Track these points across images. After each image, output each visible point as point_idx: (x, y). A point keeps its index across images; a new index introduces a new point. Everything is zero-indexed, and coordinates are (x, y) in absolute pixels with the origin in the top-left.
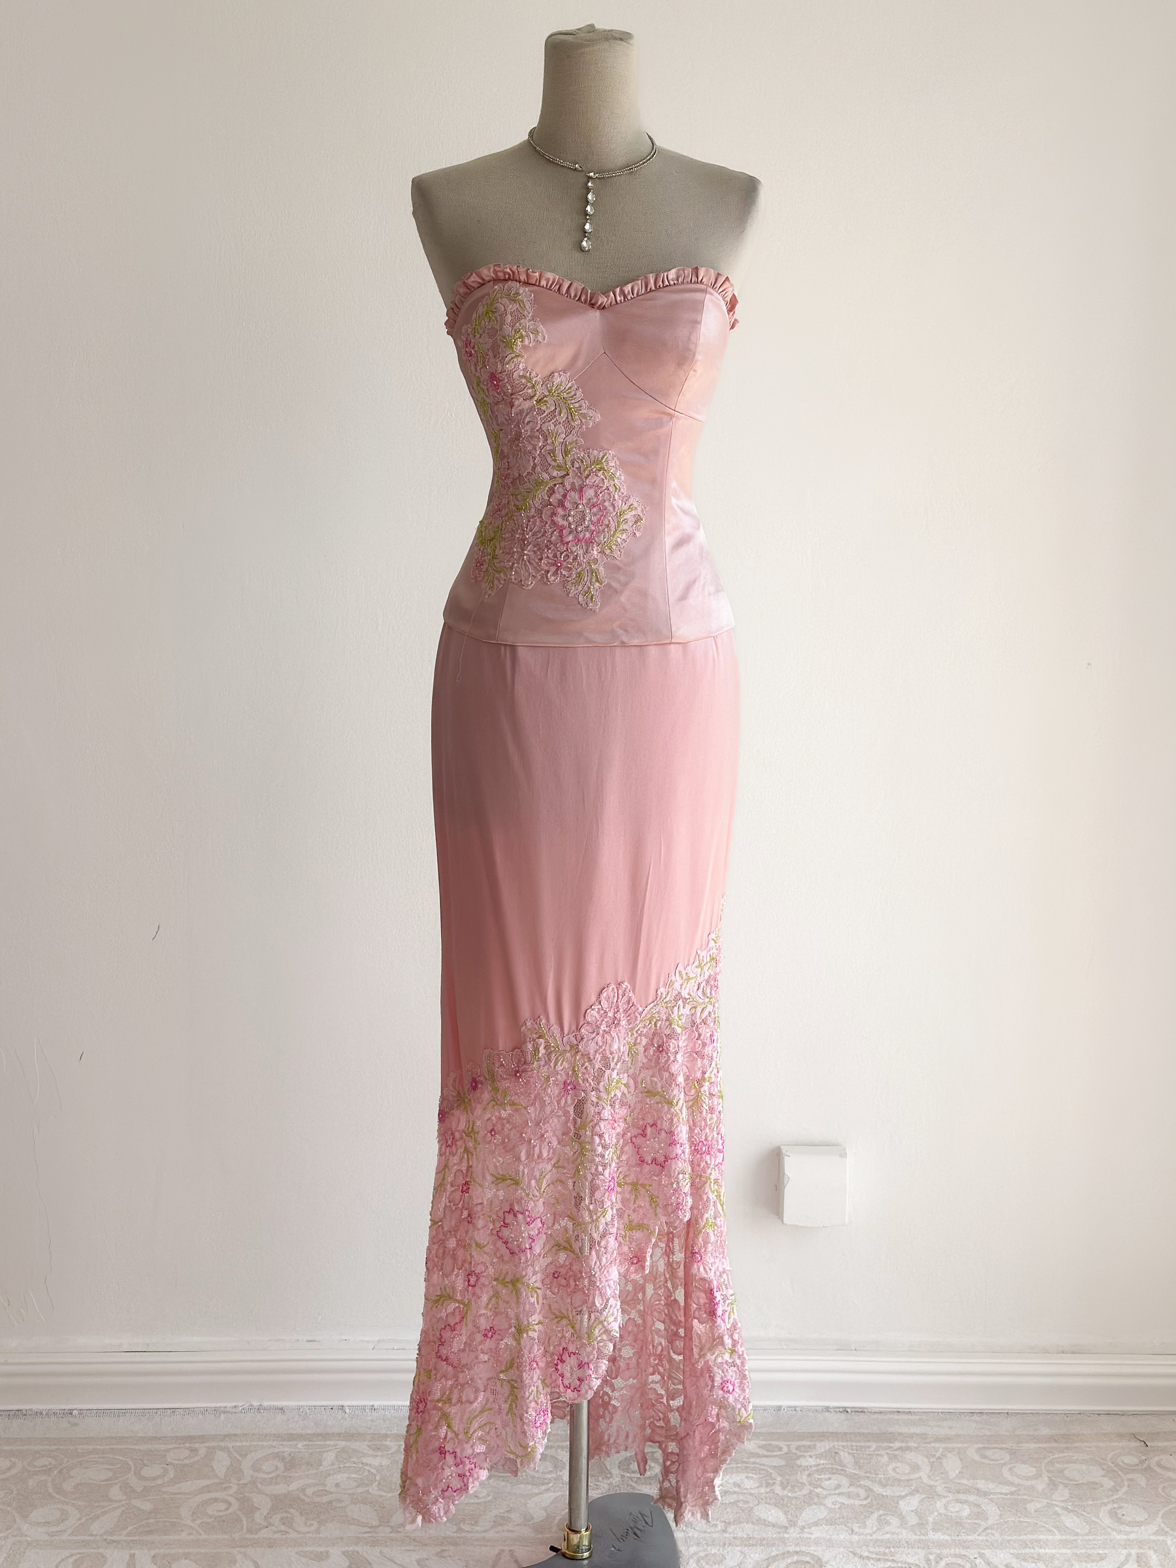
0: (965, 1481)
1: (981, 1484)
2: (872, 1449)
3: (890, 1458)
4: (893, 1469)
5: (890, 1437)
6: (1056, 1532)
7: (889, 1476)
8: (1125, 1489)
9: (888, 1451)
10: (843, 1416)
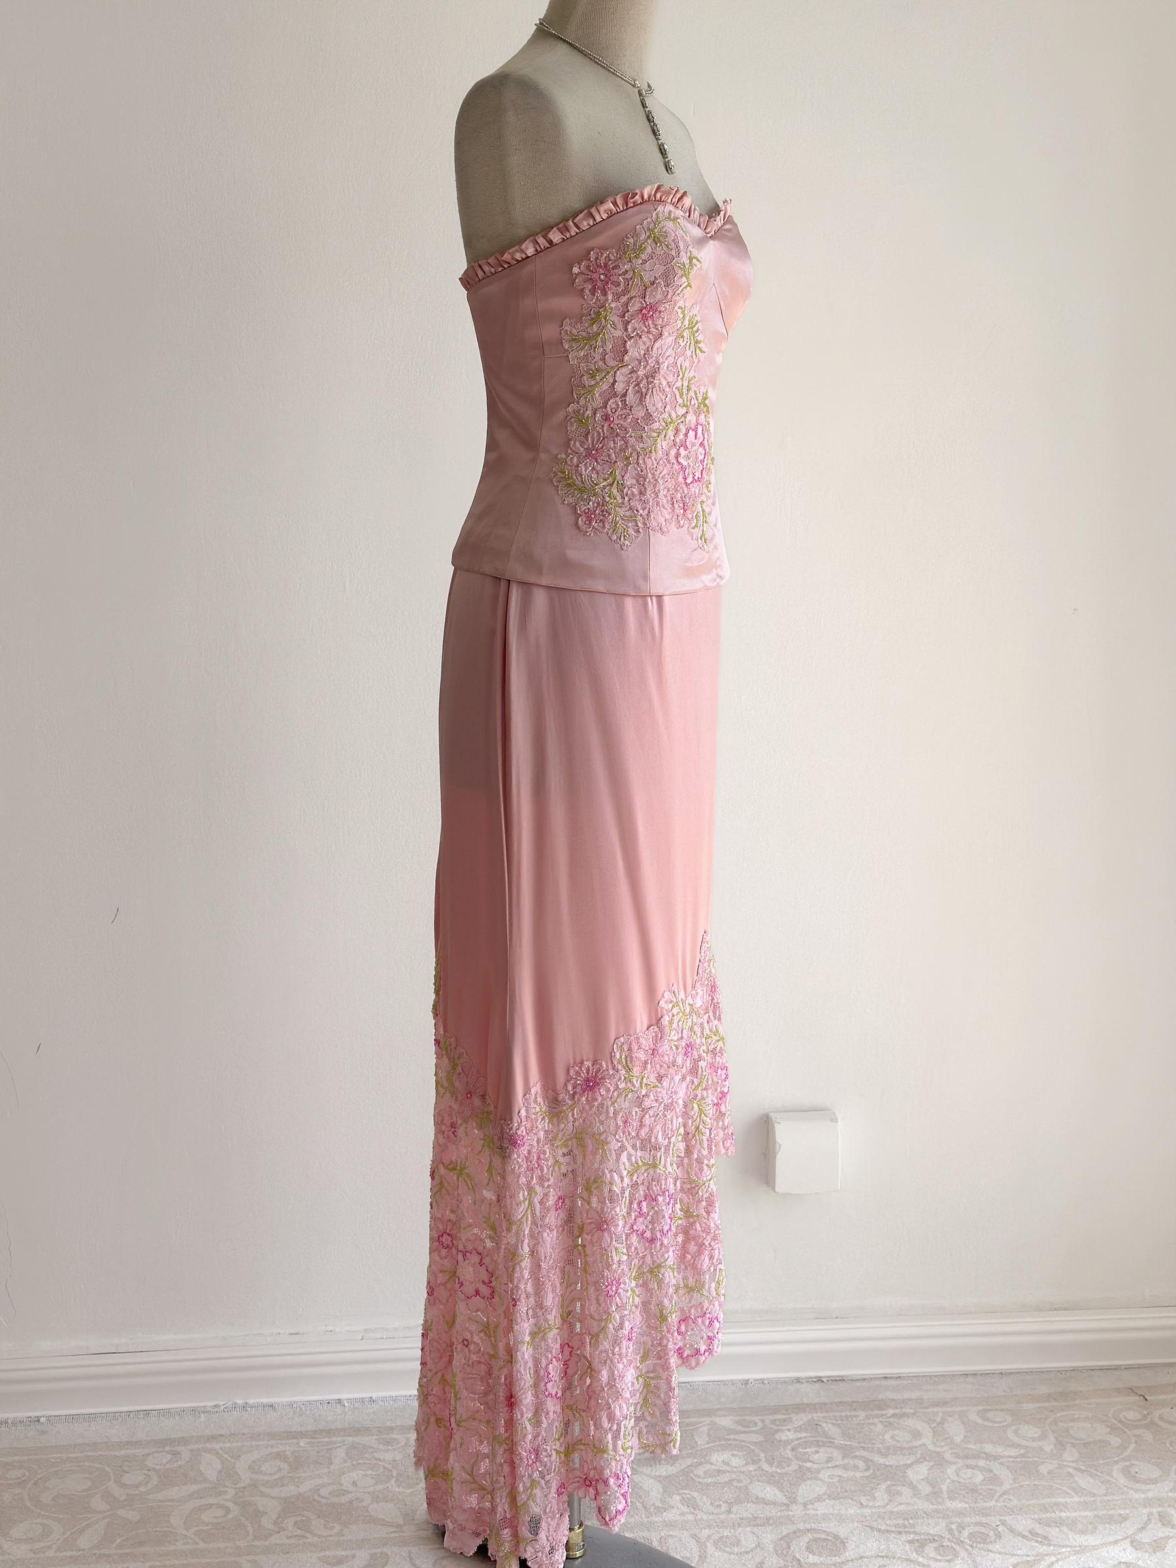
0: (971, 1446)
1: (988, 1448)
2: (861, 1418)
3: (885, 1426)
4: (892, 1437)
5: (882, 1405)
6: (1074, 1494)
7: (888, 1444)
8: (1133, 1446)
9: (881, 1419)
10: (817, 1386)
